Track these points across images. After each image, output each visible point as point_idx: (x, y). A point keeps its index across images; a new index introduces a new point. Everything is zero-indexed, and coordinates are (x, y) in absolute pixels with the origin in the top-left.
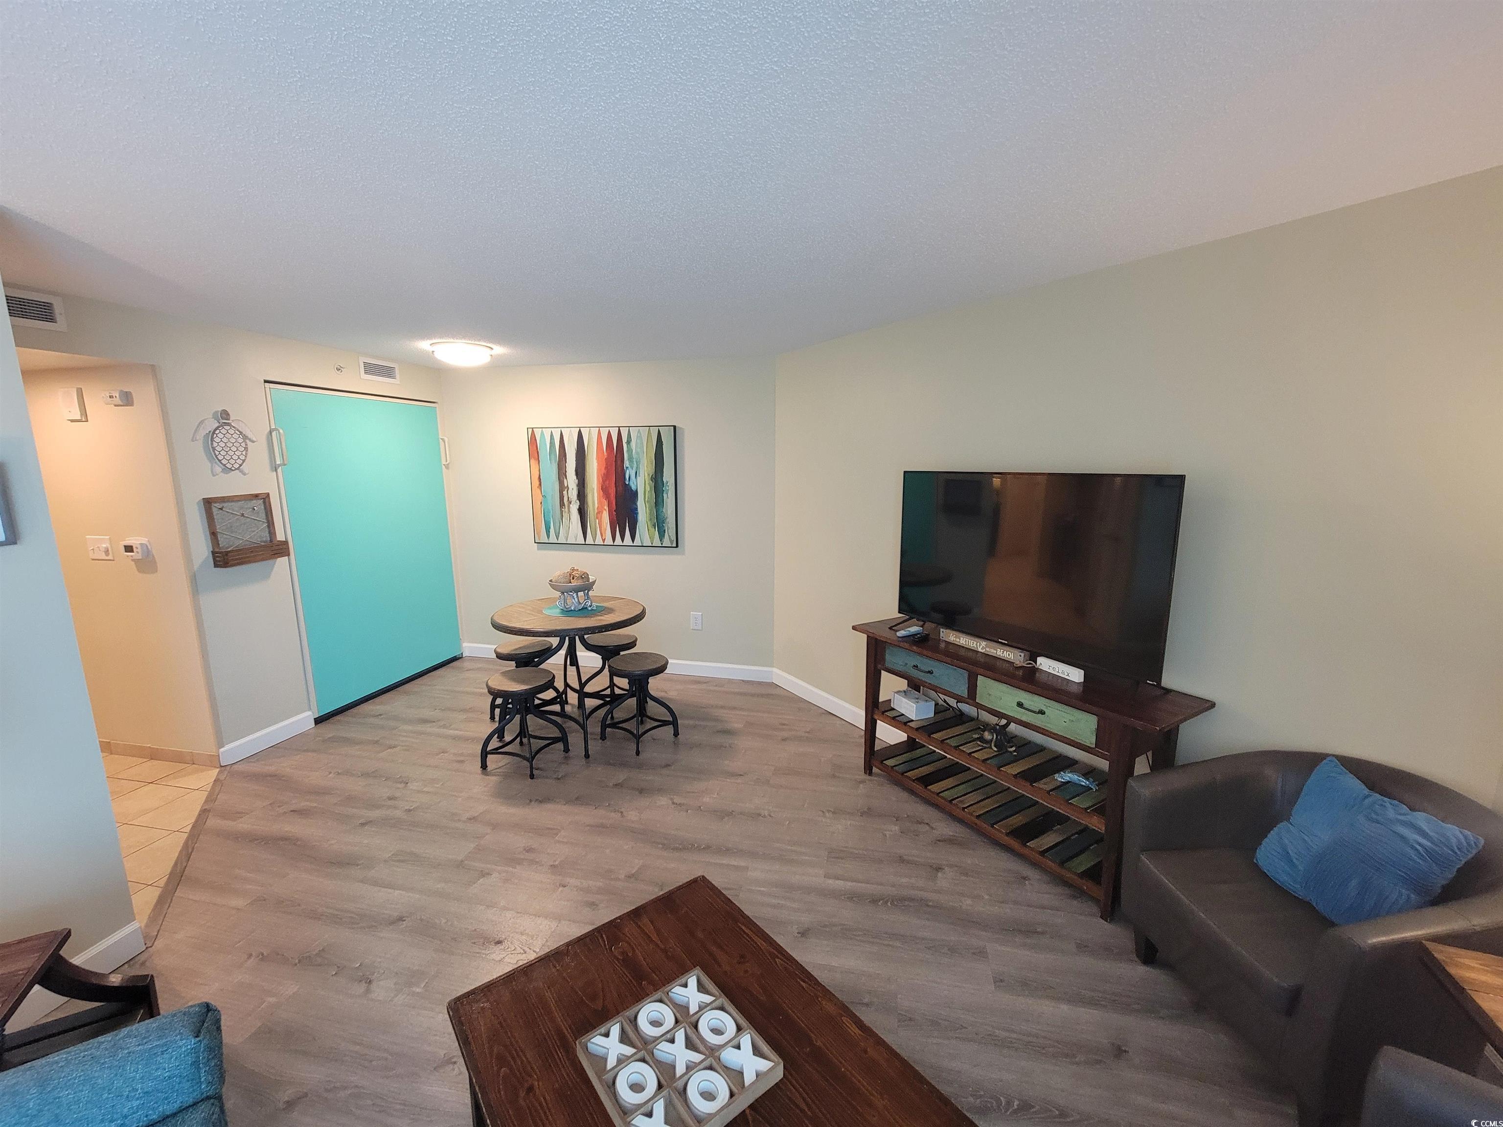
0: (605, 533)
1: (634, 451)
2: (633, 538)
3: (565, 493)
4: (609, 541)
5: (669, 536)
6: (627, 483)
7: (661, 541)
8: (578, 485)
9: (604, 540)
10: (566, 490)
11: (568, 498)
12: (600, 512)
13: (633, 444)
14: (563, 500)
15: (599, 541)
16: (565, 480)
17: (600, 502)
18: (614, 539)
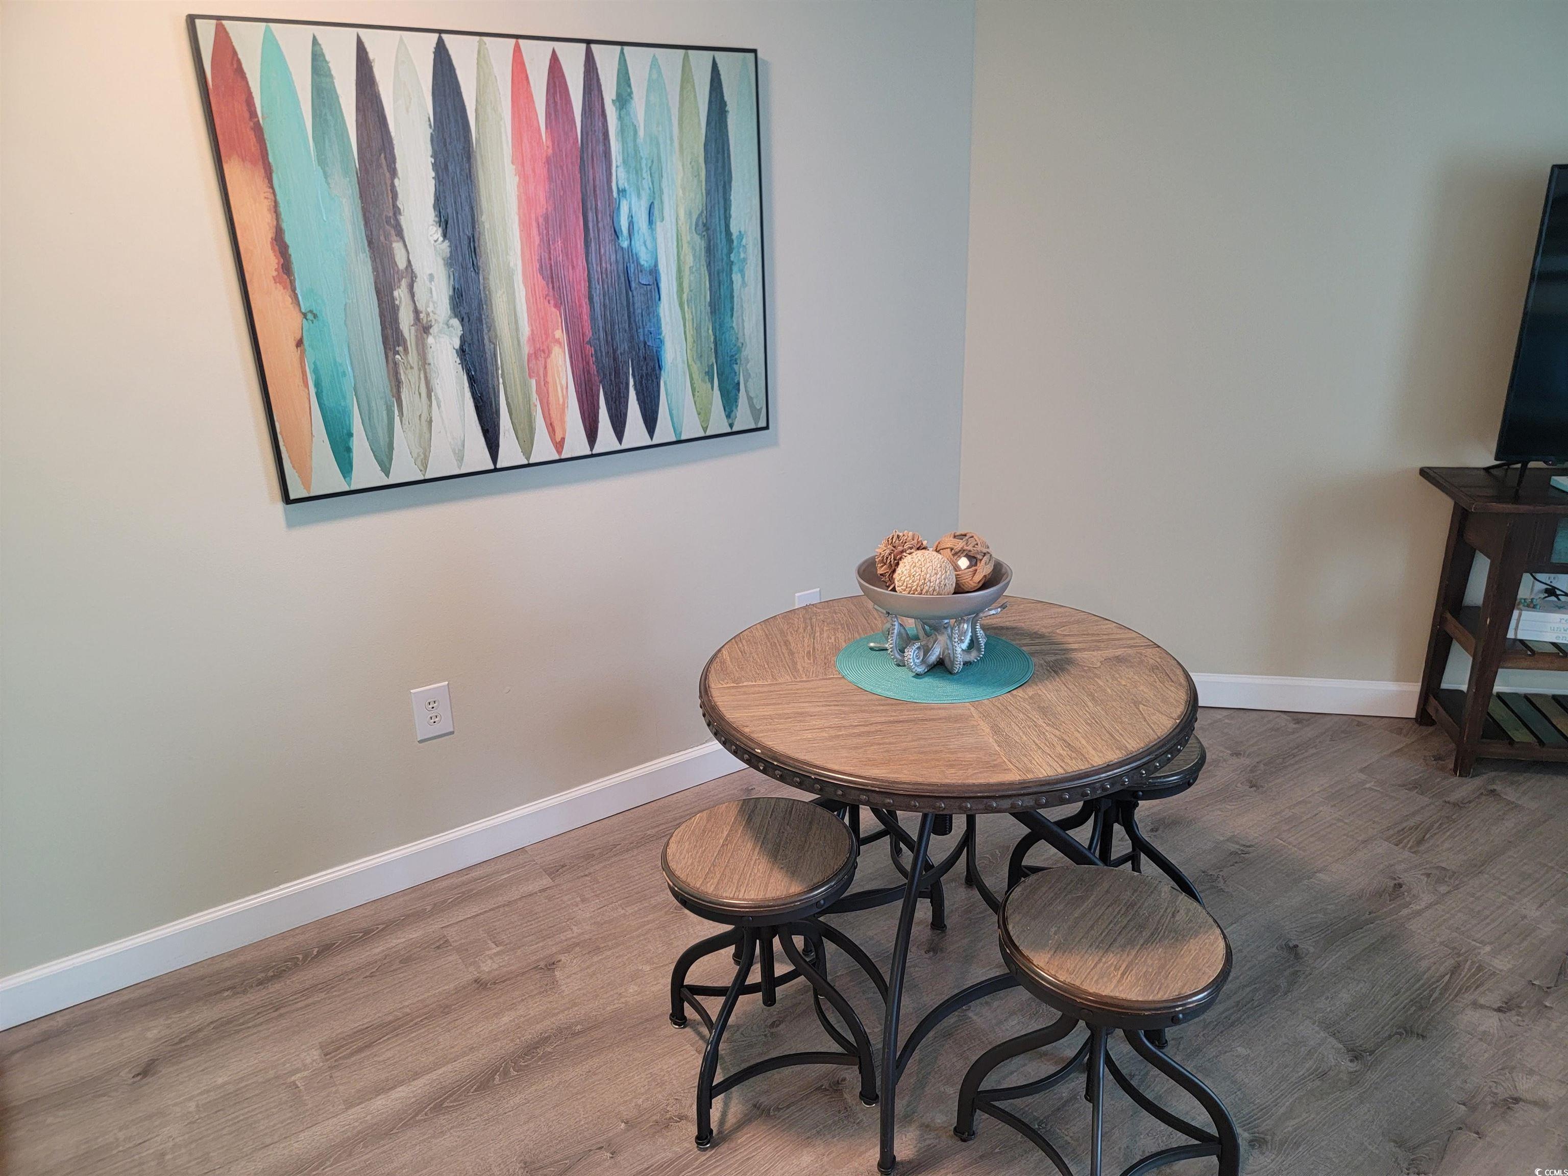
0: (563, 422)
1: (641, 133)
2: (650, 422)
3: (400, 294)
4: (577, 443)
5: (750, 399)
6: (625, 244)
7: (728, 416)
8: (452, 262)
9: (559, 445)
10: (404, 283)
11: (417, 312)
12: (540, 353)
13: (638, 105)
14: (395, 321)
15: (543, 450)
16: (397, 246)
17: (538, 319)
18: (592, 435)
